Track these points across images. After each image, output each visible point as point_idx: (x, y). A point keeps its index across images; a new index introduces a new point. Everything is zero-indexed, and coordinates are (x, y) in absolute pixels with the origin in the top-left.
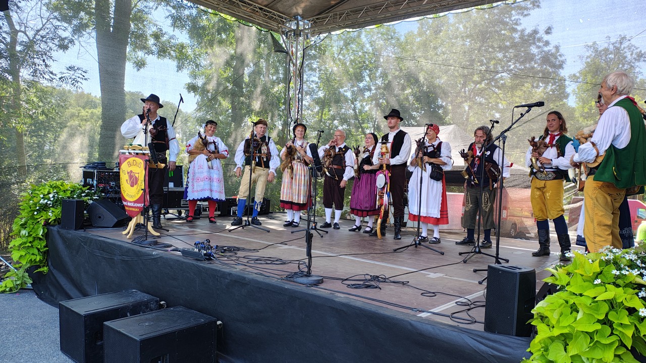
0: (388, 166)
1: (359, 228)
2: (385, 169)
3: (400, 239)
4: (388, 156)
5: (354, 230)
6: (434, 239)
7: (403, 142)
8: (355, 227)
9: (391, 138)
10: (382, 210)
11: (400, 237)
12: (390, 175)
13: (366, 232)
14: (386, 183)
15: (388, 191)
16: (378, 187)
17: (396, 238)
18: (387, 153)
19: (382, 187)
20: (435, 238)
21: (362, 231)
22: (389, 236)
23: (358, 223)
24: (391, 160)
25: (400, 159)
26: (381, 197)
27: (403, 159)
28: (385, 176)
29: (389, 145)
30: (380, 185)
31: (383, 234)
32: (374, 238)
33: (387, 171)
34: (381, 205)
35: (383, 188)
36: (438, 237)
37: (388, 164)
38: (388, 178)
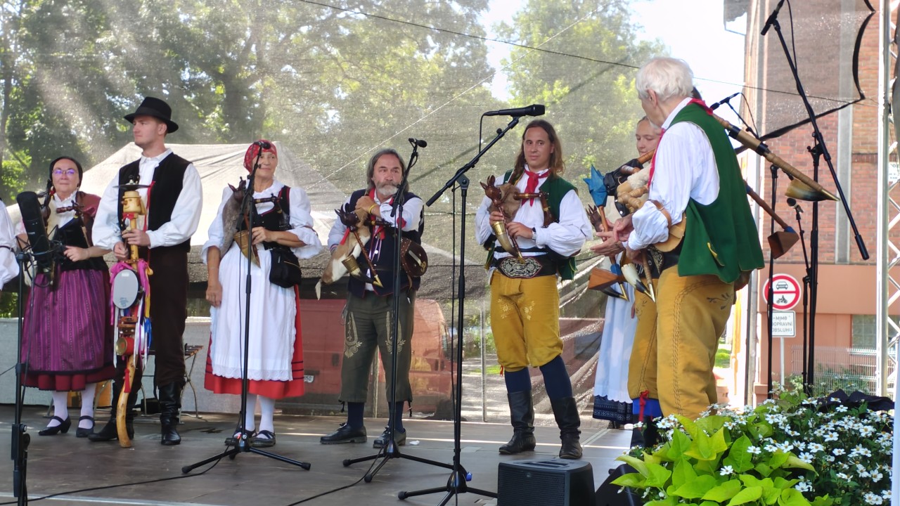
0: (144, 251)
1: (65, 426)
3: (178, 442)
4: (142, 221)
5: (52, 431)
7: (179, 187)
8: (53, 423)
9: (146, 175)
10: (130, 368)
11: (176, 437)
12: (151, 272)
13: (82, 433)
14: (140, 295)
15: (147, 314)
16: (119, 305)
17: (167, 442)
19: (128, 305)
21: (72, 432)
23: (61, 411)
25: (176, 231)
26: (128, 334)
27: (183, 231)
28: (138, 275)
29: (143, 193)
30: (123, 301)
33: (142, 263)
34: (128, 354)
35: (134, 307)
36: (270, 429)
37: (144, 244)
38: (145, 280)
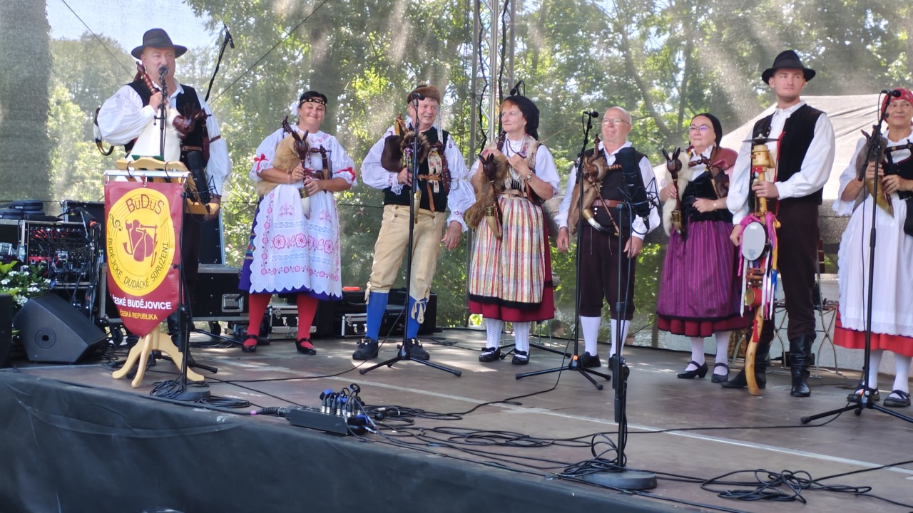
0: (773, 203)
1: (702, 371)
2: (763, 208)
3: (807, 395)
4: (771, 174)
5: (690, 375)
6: (896, 396)
9: (777, 130)
10: (758, 318)
11: (806, 390)
12: (778, 224)
14: (768, 248)
16: (747, 256)
17: (797, 393)
18: (769, 167)
19: (756, 256)
20: (898, 392)
22: (778, 390)
23: (697, 357)
24: (778, 184)
25: (804, 181)
26: (756, 285)
27: (812, 180)
28: (765, 228)
29: (773, 147)
30: (752, 253)
31: (761, 384)
32: (737, 392)
34: (756, 305)
35: (761, 259)
36: (905, 389)
37: (772, 195)
